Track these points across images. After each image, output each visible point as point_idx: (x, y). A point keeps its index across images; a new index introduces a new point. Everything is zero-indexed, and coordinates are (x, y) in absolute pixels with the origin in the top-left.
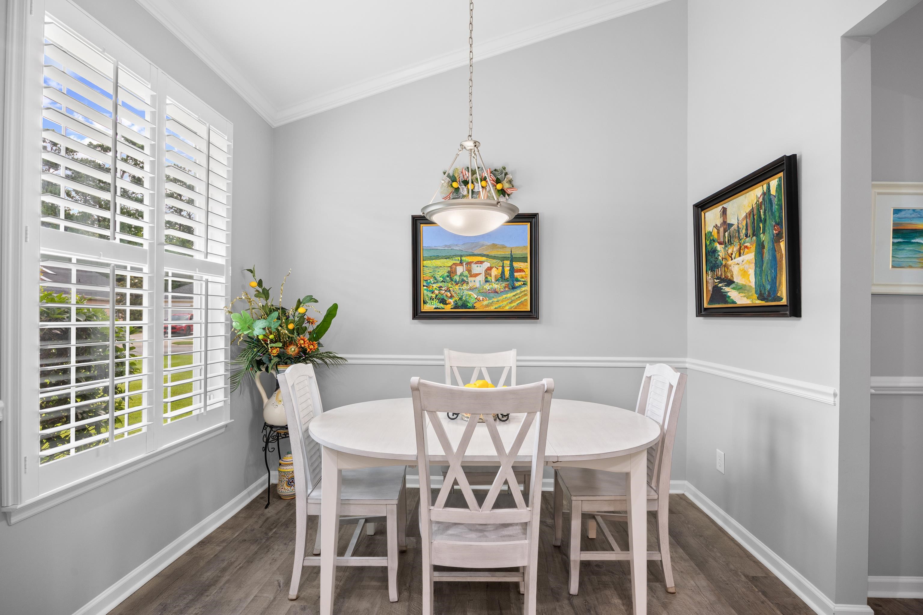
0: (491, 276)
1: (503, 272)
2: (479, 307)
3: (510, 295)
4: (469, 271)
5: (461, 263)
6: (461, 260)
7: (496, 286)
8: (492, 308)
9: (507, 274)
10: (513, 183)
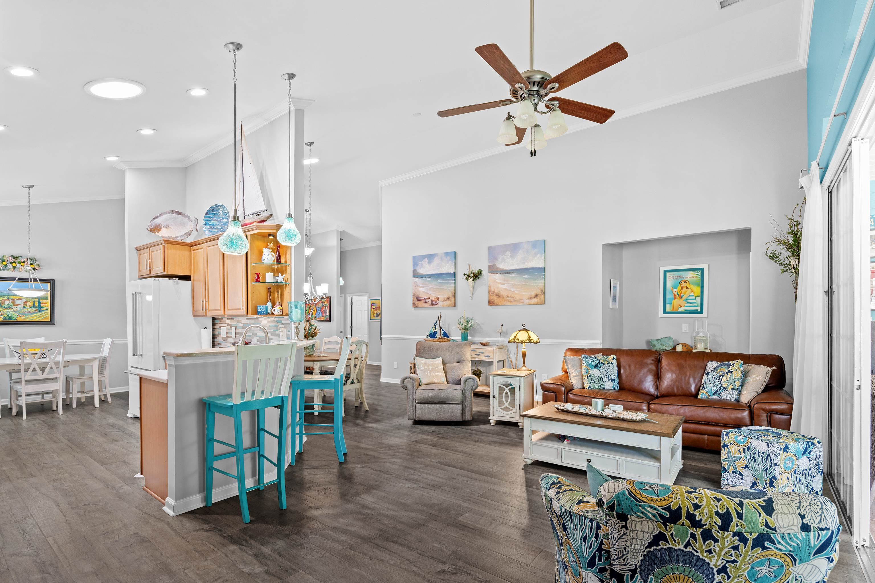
0: (27, 305)
1: (34, 304)
2: (20, 320)
3: (38, 314)
4: (14, 303)
5: (8, 299)
6: (8, 298)
7: (30, 310)
8: (28, 320)
9: (37, 305)
10: (40, 265)
